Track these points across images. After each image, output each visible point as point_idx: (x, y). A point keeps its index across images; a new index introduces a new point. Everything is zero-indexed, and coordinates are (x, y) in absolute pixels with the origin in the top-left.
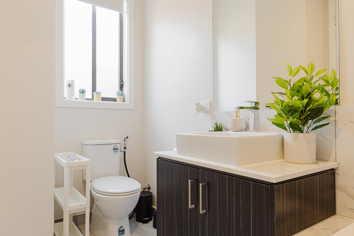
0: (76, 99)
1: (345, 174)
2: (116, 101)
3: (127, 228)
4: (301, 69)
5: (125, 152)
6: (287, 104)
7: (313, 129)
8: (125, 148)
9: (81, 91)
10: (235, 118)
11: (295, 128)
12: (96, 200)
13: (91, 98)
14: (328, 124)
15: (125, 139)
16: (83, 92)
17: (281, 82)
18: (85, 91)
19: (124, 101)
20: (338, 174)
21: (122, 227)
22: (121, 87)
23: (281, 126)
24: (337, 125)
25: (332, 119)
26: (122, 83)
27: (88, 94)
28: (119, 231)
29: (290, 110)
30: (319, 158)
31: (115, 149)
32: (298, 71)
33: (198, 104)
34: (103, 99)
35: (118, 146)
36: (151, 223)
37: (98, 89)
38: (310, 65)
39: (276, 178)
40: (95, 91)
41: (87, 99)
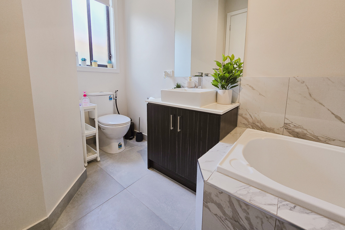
0: (80, 65)
1: (242, 108)
2: (107, 67)
3: (123, 144)
4: (228, 58)
5: (116, 100)
6: (221, 75)
7: (230, 88)
8: (116, 97)
9: (83, 60)
10: (189, 81)
11: (223, 87)
12: (103, 129)
13: (90, 64)
14: (238, 85)
15: (115, 92)
16: (84, 60)
17: (219, 64)
18: (86, 60)
19: (112, 68)
20: (239, 108)
21: (120, 143)
22: (110, 58)
23: (216, 86)
24: (241, 86)
25: (239, 83)
26: (110, 55)
27: (88, 62)
28: (119, 146)
29: (222, 78)
30: (233, 102)
31: (110, 99)
32: (227, 59)
33: (165, 72)
34: (99, 66)
35: (112, 96)
36: (135, 139)
37: (94, 58)
38: (232, 56)
39: (223, 112)
40: (92, 60)
41: (87, 65)
